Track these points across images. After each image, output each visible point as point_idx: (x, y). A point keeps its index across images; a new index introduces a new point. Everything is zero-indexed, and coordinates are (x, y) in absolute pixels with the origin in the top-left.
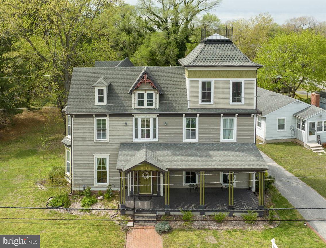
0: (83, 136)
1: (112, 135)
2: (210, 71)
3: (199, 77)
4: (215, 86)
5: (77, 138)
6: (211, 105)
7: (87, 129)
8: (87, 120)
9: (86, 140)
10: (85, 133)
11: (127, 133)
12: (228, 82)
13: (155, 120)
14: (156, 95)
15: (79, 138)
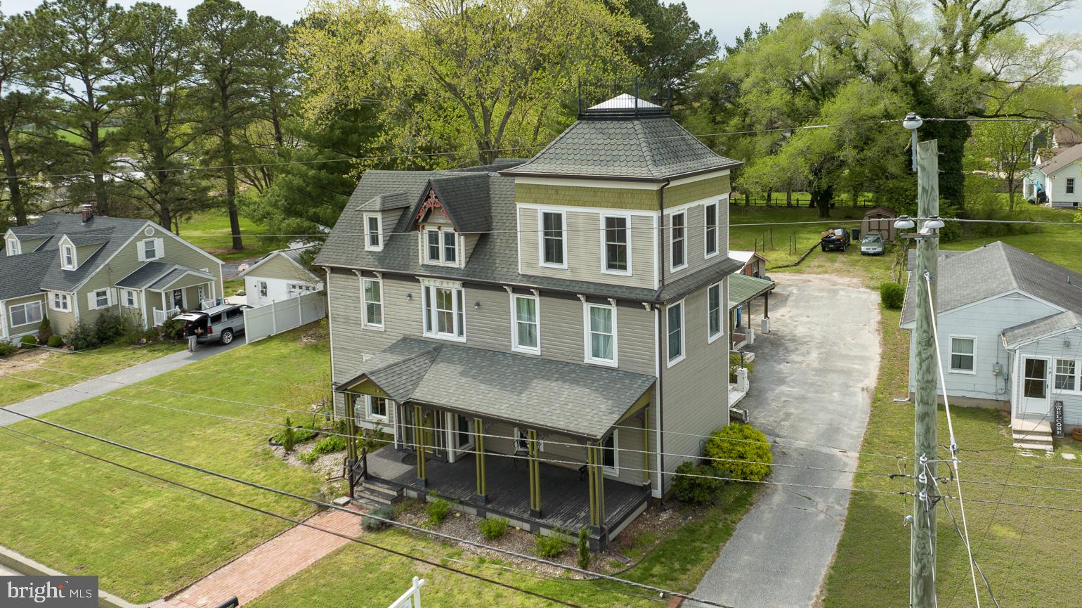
1: (390, 316)
2: (557, 189)
3: (535, 202)
4: (569, 225)
6: (561, 271)
7: (351, 299)
8: (350, 281)
9: (350, 321)
11: (413, 316)
12: (596, 218)
13: (459, 293)
14: (460, 238)
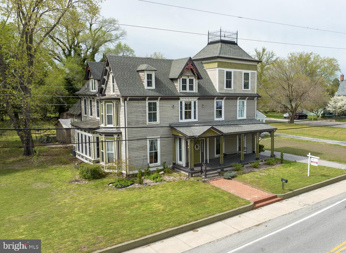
0: (136, 120)
1: (162, 117)
2: (231, 63)
3: (225, 67)
4: (234, 75)
5: (131, 122)
6: (232, 90)
7: (141, 112)
8: (140, 104)
9: (140, 123)
10: (138, 116)
11: (174, 115)
12: (241, 73)
13: (195, 102)
14: (196, 81)
15: (132, 122)
